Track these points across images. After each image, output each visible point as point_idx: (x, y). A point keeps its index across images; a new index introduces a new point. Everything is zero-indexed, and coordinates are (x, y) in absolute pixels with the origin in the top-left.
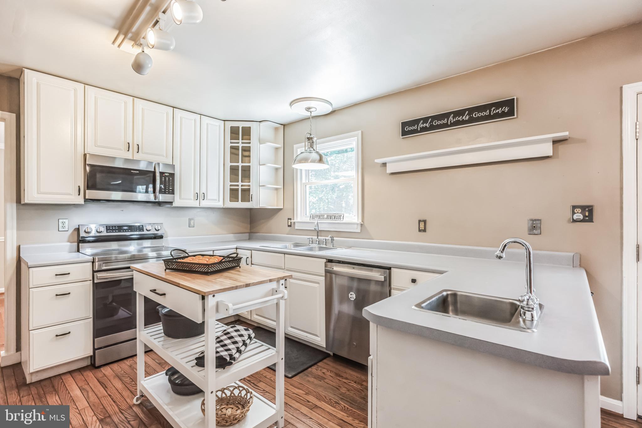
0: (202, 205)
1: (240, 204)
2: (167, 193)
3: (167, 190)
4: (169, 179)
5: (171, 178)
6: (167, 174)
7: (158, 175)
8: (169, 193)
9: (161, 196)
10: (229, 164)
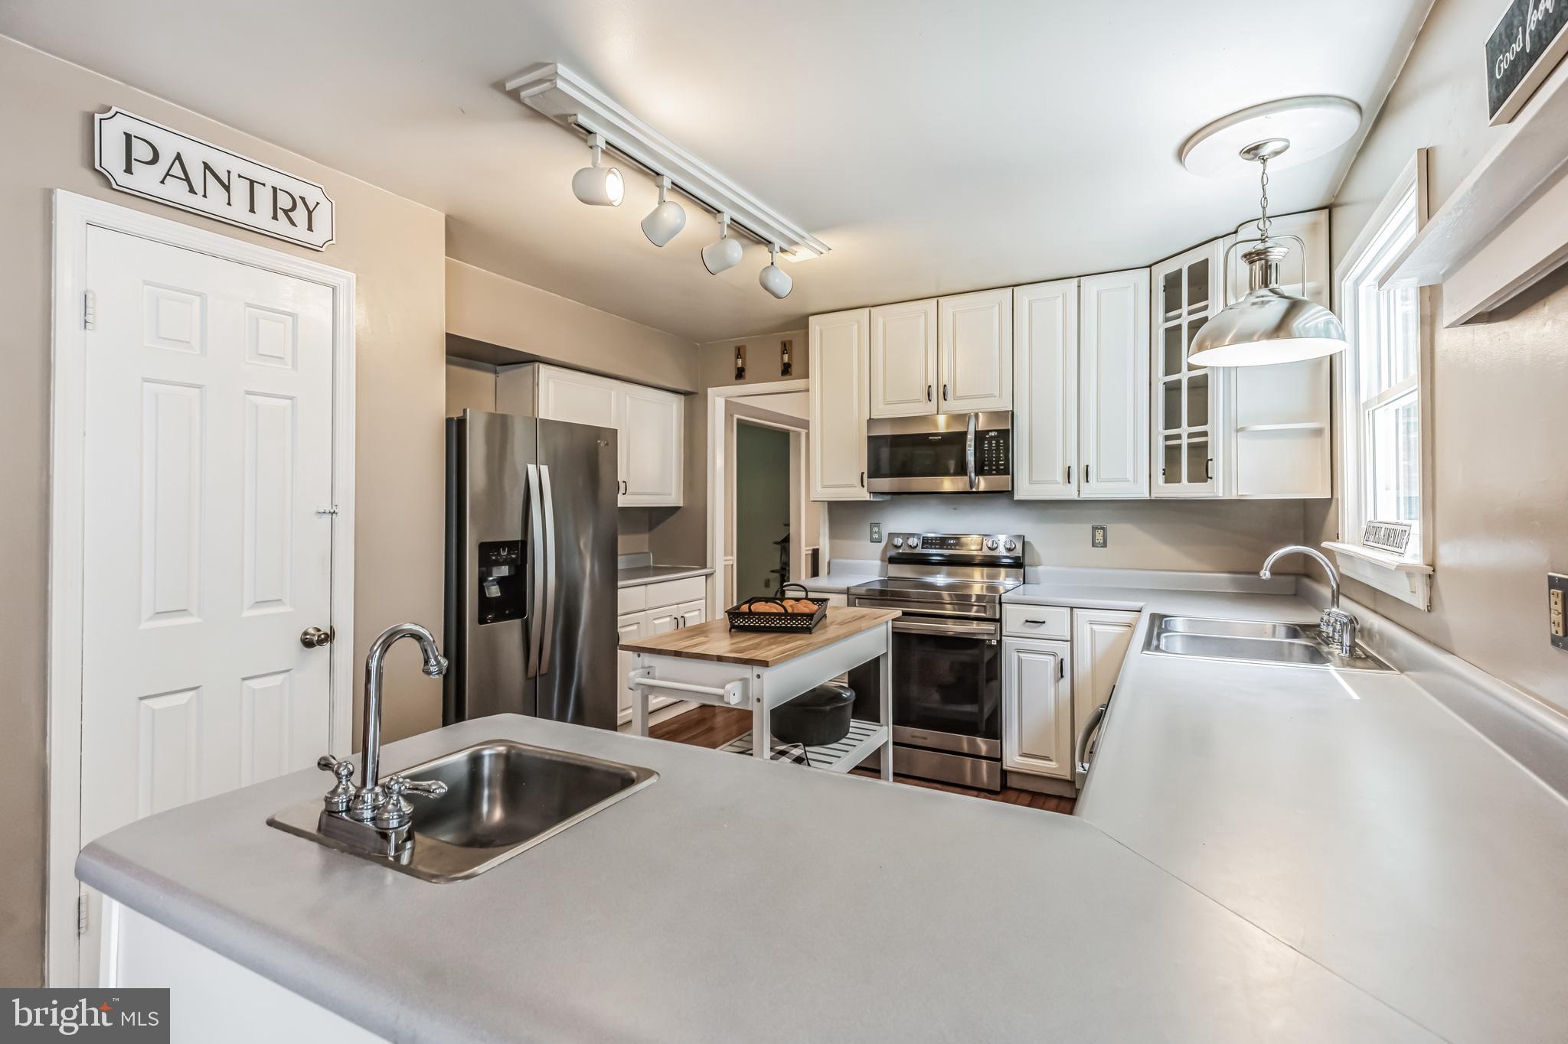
0: (1084, 496)
1: (1185, 489)
2: (994, 472)
3: (994, 467)
4: (998, 443)
5: (1002, 441)
6: (993, 434)
7: (971, 436)
8: (999, 472)
9: (985, 479)
10: (1161, 378)
